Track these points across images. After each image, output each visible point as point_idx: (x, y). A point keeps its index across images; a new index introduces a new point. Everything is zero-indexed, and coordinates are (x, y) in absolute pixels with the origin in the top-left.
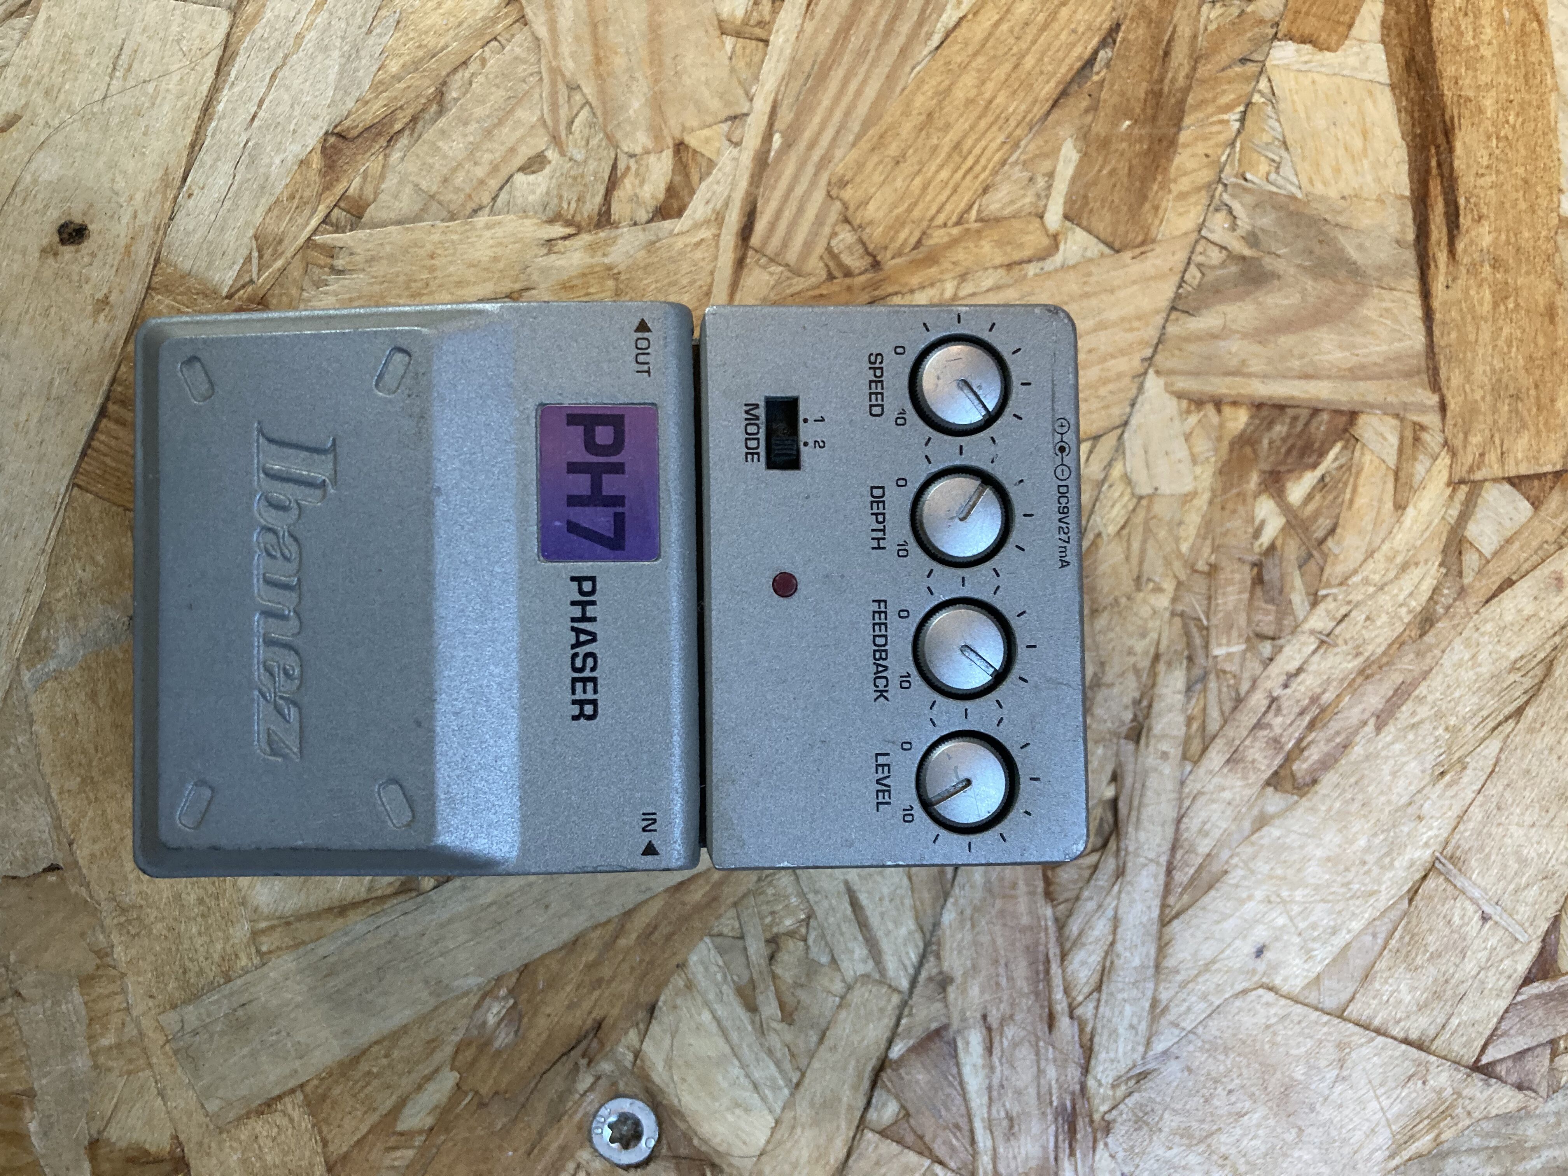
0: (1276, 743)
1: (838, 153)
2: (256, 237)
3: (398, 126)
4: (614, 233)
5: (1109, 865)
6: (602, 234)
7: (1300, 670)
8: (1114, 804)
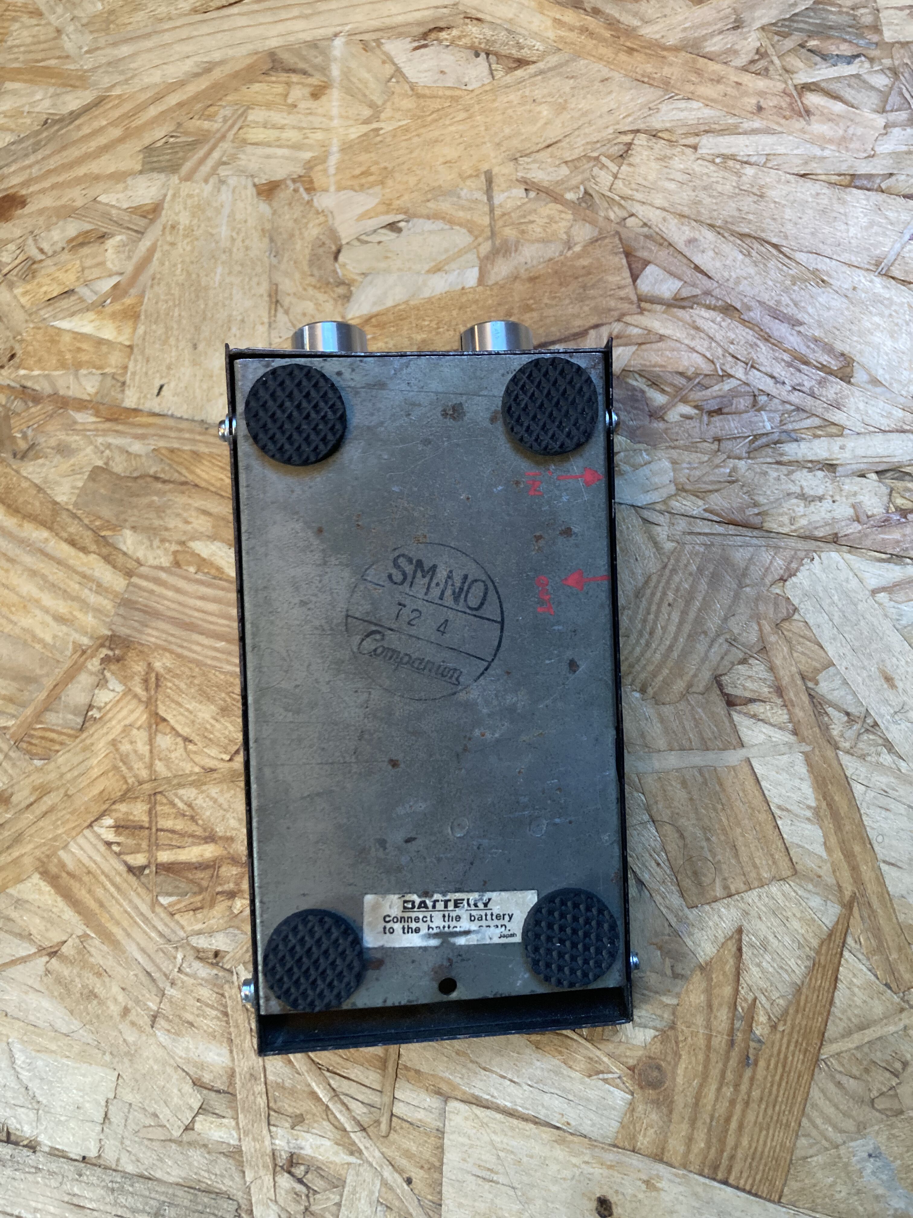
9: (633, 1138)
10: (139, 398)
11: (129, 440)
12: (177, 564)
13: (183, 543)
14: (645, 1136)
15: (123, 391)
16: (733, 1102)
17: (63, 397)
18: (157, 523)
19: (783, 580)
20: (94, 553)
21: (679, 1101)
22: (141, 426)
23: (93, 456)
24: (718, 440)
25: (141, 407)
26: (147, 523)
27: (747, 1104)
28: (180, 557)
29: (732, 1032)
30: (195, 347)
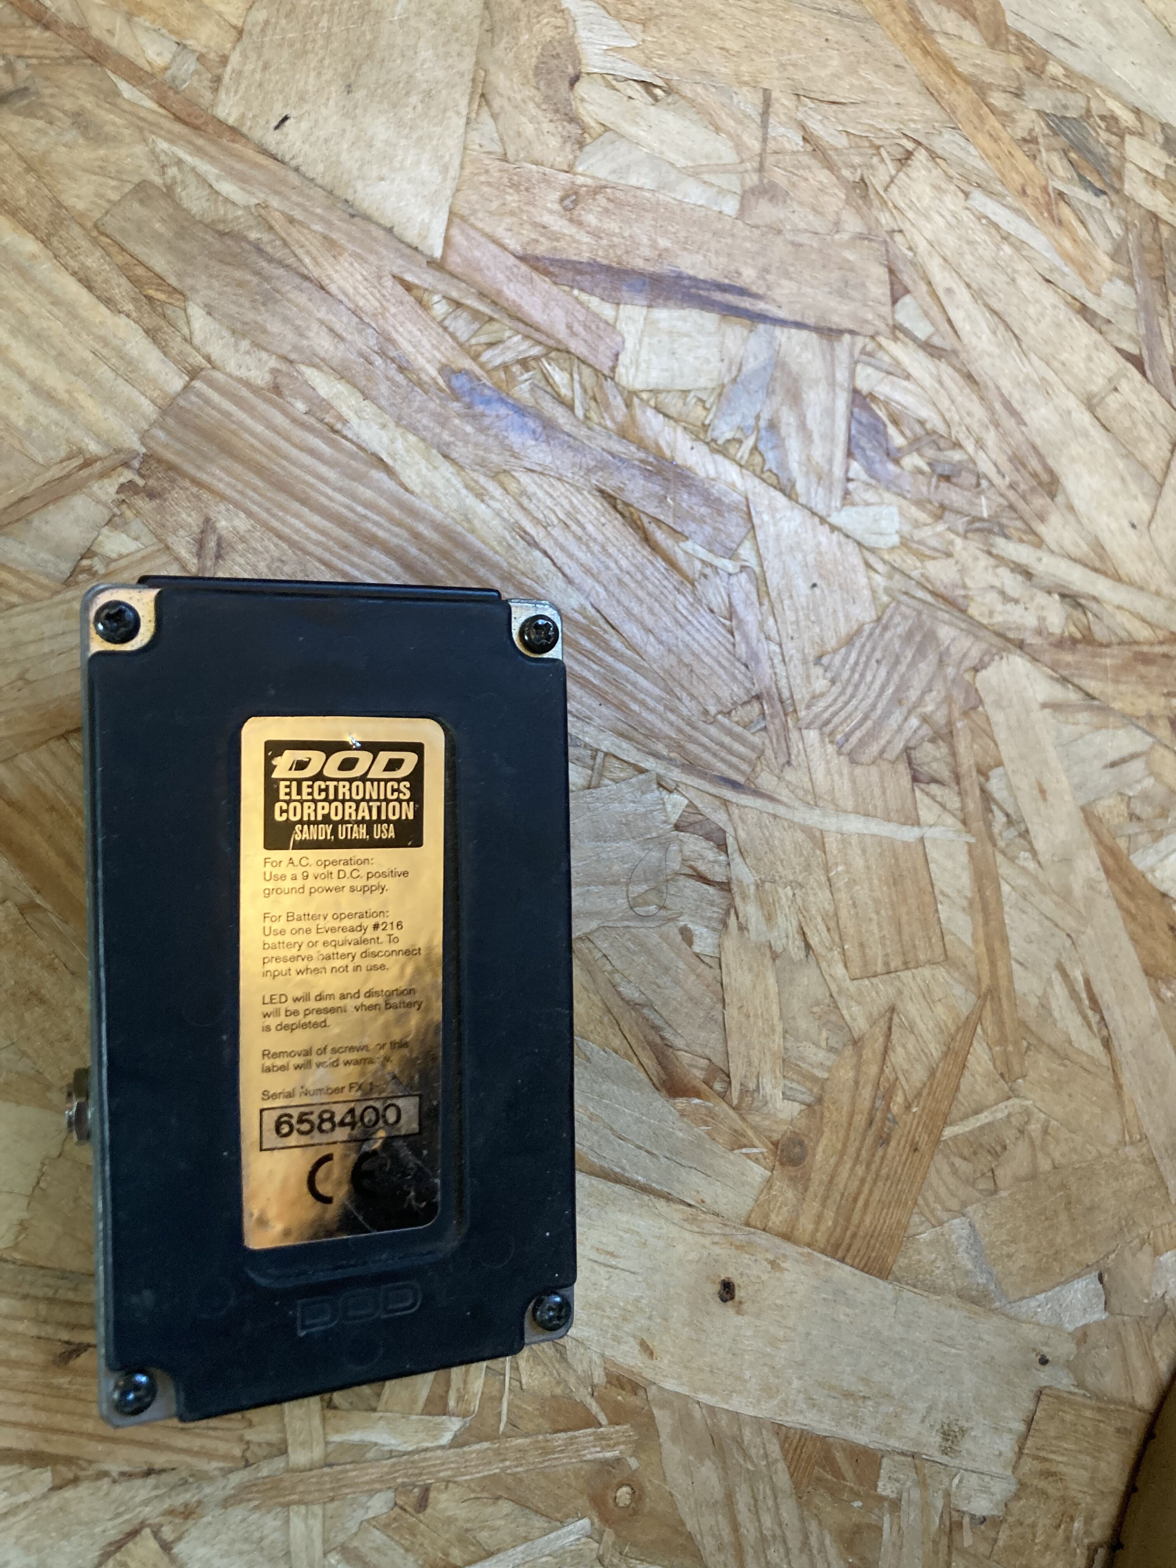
0: (1033, 490)
1: (685, 712)
2: (732, 1150)
3: (658, 1040)
4: (734, 881)
5: (1094, 606)
6: (735, 889)
7: (995, 465)
8: (1063, 596)
9: (767, 1216)
10: (243, 116)
11: (215, 171)
12: (277, 389)
13: (291, 362)
14: (778, 1213)
15: (215, 90)
16: (863, 1181)
17: (99, 43)
18: (250, 316)
19: (976, 670)
20: (128, 316)
21: (818, 1178)
22: (241, 158)
23: (146, 164)
24: (943, 507)
25: (245, 130)
26: (233, 310)
27: (875, 1182)
28: (283, 381)
29: (873, 1109)
30: (349, 89)
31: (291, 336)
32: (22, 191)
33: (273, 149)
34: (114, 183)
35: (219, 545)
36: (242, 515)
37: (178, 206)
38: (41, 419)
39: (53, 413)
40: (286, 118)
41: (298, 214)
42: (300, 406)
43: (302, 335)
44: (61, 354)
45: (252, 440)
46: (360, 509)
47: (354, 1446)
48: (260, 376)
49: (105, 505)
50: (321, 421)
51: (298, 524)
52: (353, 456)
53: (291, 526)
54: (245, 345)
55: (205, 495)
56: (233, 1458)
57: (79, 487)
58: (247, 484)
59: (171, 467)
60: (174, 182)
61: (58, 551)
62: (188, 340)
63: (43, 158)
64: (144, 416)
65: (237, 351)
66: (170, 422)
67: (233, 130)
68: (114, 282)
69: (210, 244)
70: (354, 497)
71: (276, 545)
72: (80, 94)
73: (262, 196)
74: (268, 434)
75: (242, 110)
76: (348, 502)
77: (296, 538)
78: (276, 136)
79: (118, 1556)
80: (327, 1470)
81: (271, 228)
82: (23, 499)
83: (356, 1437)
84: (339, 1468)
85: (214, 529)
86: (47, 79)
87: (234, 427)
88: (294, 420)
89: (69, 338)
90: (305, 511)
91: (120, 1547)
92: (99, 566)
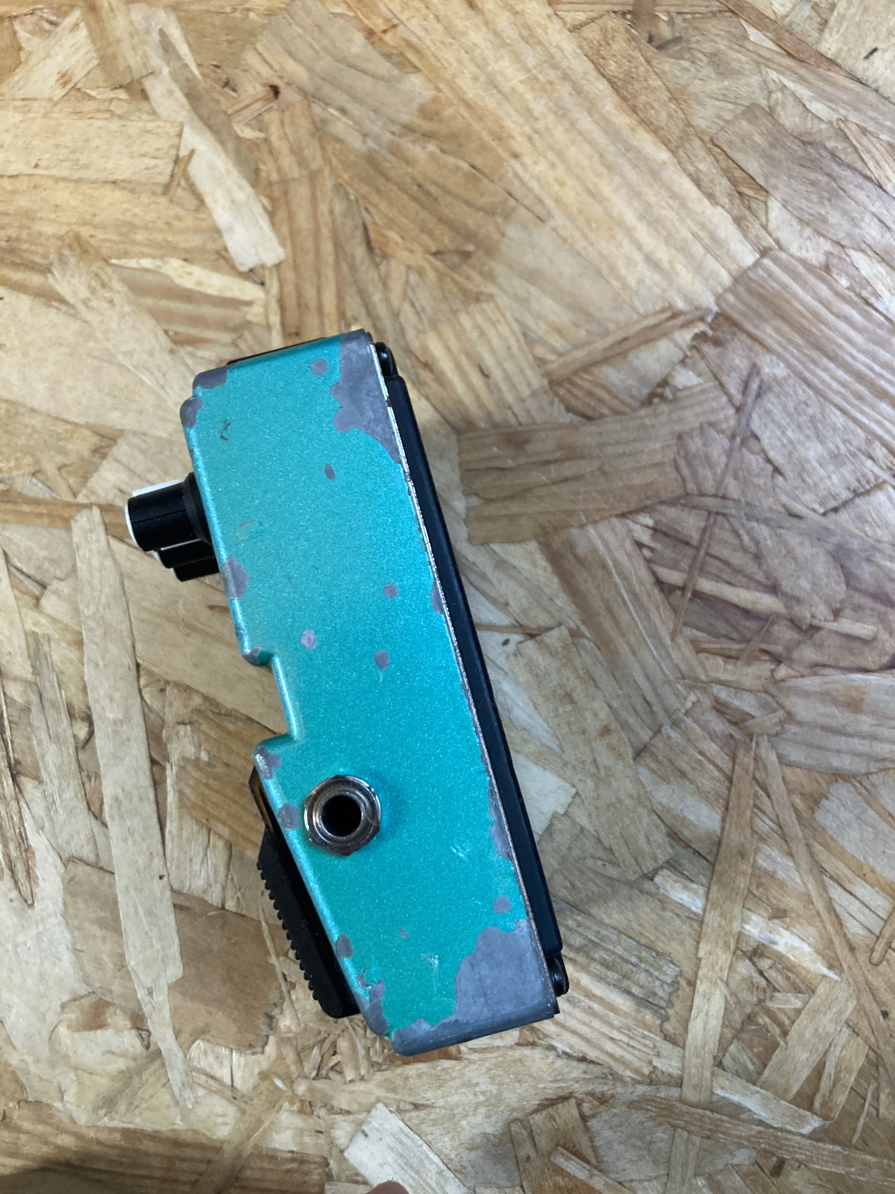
31: (846, 226)
32: (664, 114)
33: (859, 74)
34: (730, 106)
35: (760, 387)
36: (782, 365)
37: (776, 122)
38: (648, 282)
39: (657, 277)
40: (875, 50)
41: (870, 127)
42: (844, 282)
43: (856, 225)
44: (670, 234)
45: (800, 307)
46: (877, 368)
47: (732, 1104)
48: (816, 257)
49: (681, 348)
50: (859, 295)
51: (825, 376)
52: (880, 325)
53: (819, 378)
54: (808, 232)
55: (757, 347)
56: (642, 1074)
57: (665, 334)
58: (790, 341)
59: (735, 324)
60: (777, 103)
61: (643, 379)
62: (765, 227)
63: (683, 90)
64: (721, 284)
65: (801, 236)
66: (741, 289)
67: (830, 61)
68: (716, 182)
69: (795, 151)
70: (874, 358)
71: (804, 391)
72: (718, 39)
73: (843, 112)
74: (814, 303)
75: (840, 45)
76: (868, 361)
77: (821, 387)
78: (865, 64)
79: (550, 1110)
80: (708, 1113)
81: (847, 138)
82: (625, 339)
83: (736, 1098)
84: (718, 1116)
85: (758, 374)
86: (696, 28)
87: (787, 296)
88: (837, 294)
89: (677, 224)
90: (832, 366)
91: (552, 1105)
92: (668, 393)
